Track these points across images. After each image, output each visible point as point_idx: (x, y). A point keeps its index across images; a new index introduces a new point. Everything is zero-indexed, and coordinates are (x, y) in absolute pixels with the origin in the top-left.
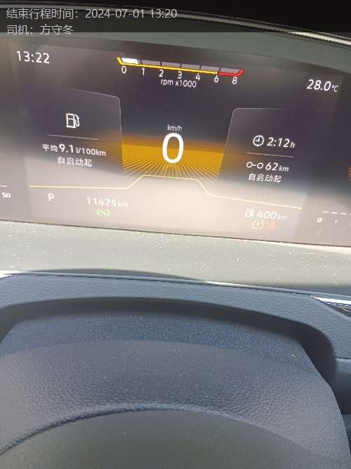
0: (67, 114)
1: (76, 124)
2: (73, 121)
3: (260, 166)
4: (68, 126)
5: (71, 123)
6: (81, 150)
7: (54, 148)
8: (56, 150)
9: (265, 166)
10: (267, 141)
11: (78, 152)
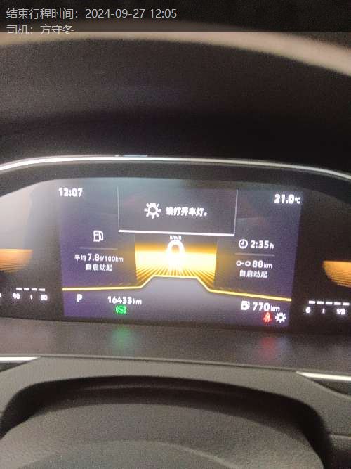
0: (95, 231)
1: (101, 238)
2: (99, 236)
3: (248, 264)
4: (95, 240)
5: (97, 238)
6: (104, 259)
7: (84, 258)
8: (85, 259)
9: (252, 263)
10: (250, 244)
11: (102, 260)
